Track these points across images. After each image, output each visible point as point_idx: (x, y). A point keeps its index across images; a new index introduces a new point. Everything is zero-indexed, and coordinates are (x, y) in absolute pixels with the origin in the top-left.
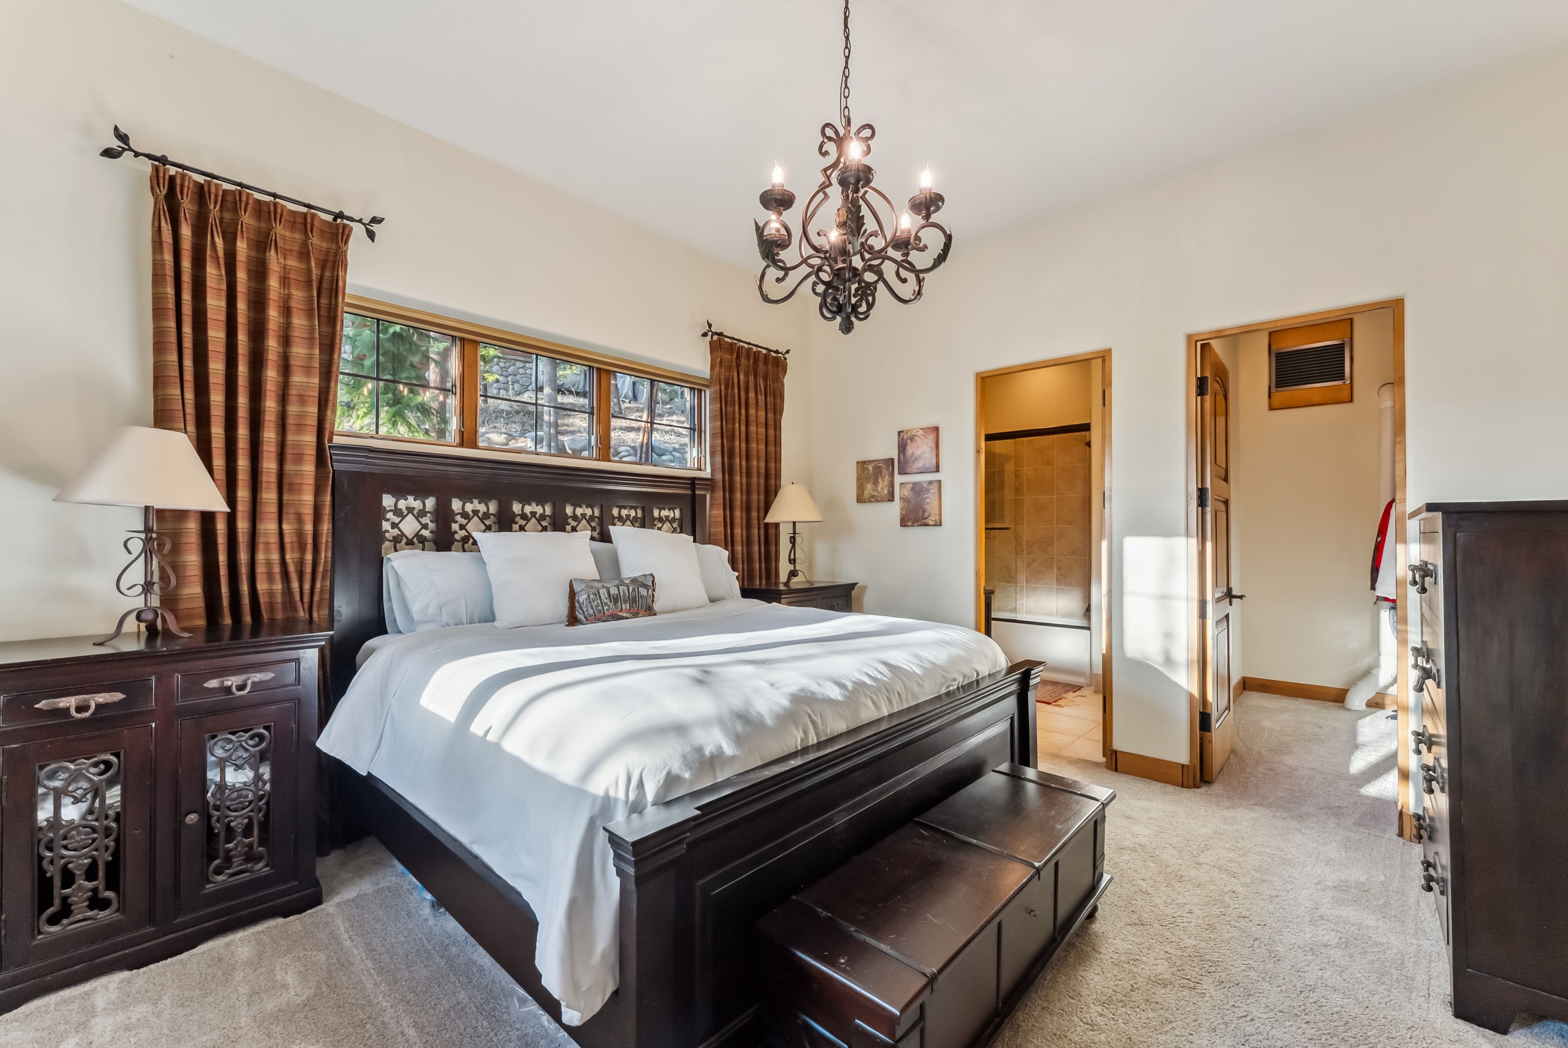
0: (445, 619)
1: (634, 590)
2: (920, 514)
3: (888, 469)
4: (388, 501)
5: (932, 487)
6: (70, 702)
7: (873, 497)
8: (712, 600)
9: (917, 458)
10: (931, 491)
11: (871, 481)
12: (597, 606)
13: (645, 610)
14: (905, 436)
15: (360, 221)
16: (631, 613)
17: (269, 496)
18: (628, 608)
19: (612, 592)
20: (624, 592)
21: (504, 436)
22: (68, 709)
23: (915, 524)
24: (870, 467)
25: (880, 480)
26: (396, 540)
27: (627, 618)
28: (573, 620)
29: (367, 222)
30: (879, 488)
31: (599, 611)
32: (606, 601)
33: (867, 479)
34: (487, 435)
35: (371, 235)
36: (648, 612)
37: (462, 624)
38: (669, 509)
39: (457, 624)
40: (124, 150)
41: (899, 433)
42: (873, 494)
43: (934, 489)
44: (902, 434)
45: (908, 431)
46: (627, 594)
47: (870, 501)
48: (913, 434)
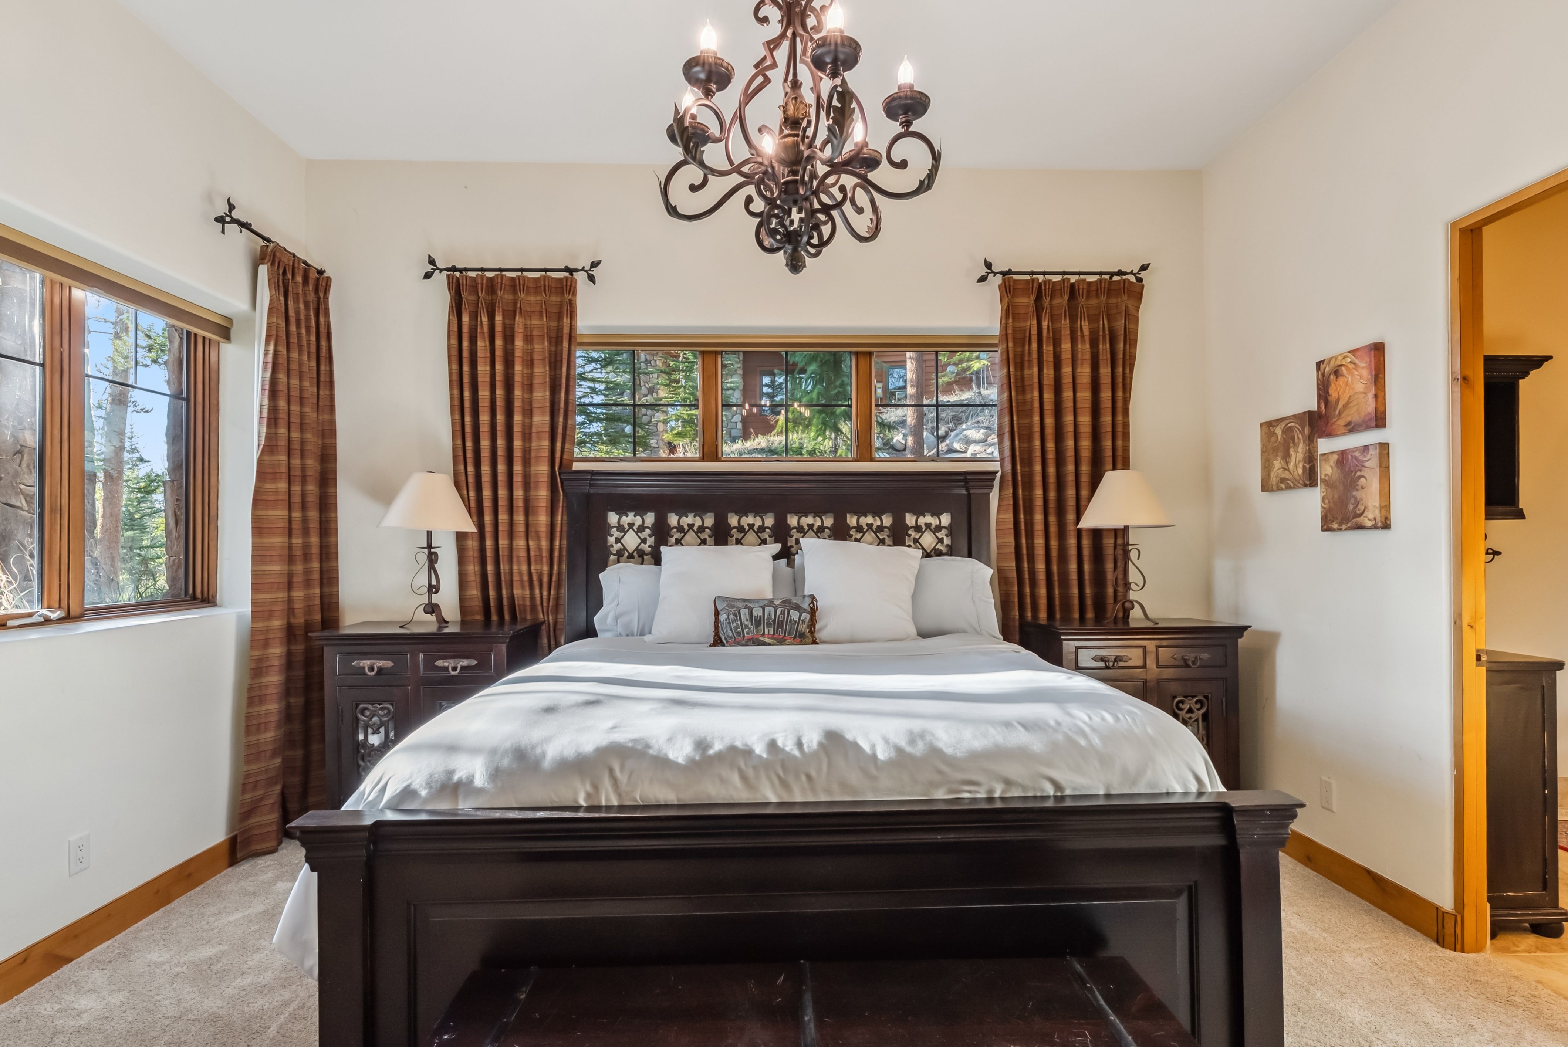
0: (619, 629)
1: (783, 613)
2: (1351, 507)
3: (1303, 429)
4: (613, 518)
5: (1368, 457)
6: (366, 663)
7: (1282, 480)
8: (924, 635)
9: (1345, 406)
10: (1367, 464)
11: (1280, 454)
12: (736, 628)
13: (795, 637)
14: (1327, 369)
15: (583, 269)
16: (775, 639)
17: (520, 518)
18: (772, 633)
19: (755, 614)
20: (769, 614)
21: (983, 431)
22: (364, 668)
23: (1344, 527)
24: (1278, 431)
25: (1292, 451)
26: (620, 554)
27: (769, 644)
28: (718, 641)
29: (589, 268)
30: (1291, 466)
31: (739, 634)
32: (746, 623)
33: (1275, 450)
34: (965, 432)
35: (592, 279)
36: (798, 639)
37: (633, 635)
38: (933, 515)
39: (628, 635)
40: (435, 270)
41: (1319, 364)
42: (1283, 476)
43: (1372, 461)
44: (1322, 366)
45: (1331, 359)
46: (773, 617)
47: (1279, 489)
48: (1339, 363)
